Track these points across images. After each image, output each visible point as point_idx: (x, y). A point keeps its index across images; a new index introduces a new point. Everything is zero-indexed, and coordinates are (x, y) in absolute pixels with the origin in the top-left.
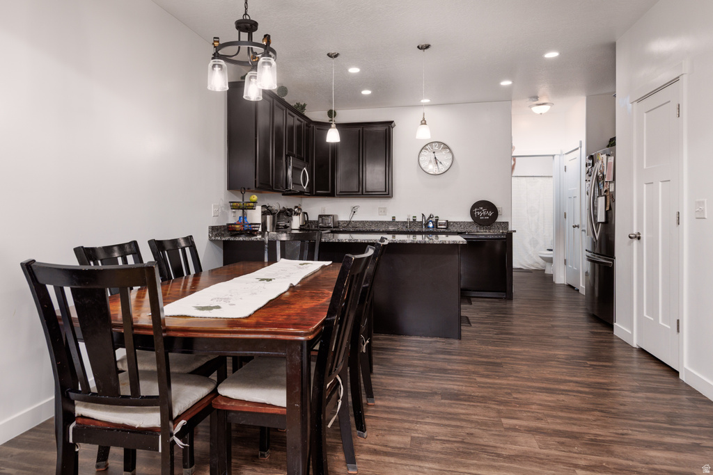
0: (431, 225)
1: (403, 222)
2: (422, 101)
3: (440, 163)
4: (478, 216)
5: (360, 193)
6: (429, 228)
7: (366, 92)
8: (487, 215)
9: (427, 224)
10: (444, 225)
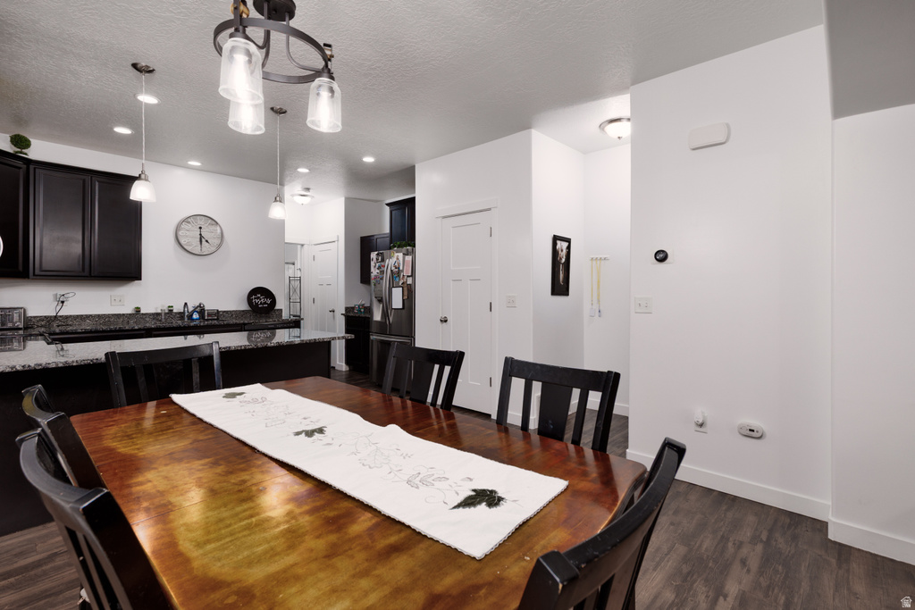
0: (196, 316)
1: (153, 314)
2: (190, 163)
3: (207, 241)
4: (257, 304)
5: (86, 273)
6: (193, 320)
7: (123, 130)
8: (265, 303)
9: (190, 317)
10: (215, 315)
